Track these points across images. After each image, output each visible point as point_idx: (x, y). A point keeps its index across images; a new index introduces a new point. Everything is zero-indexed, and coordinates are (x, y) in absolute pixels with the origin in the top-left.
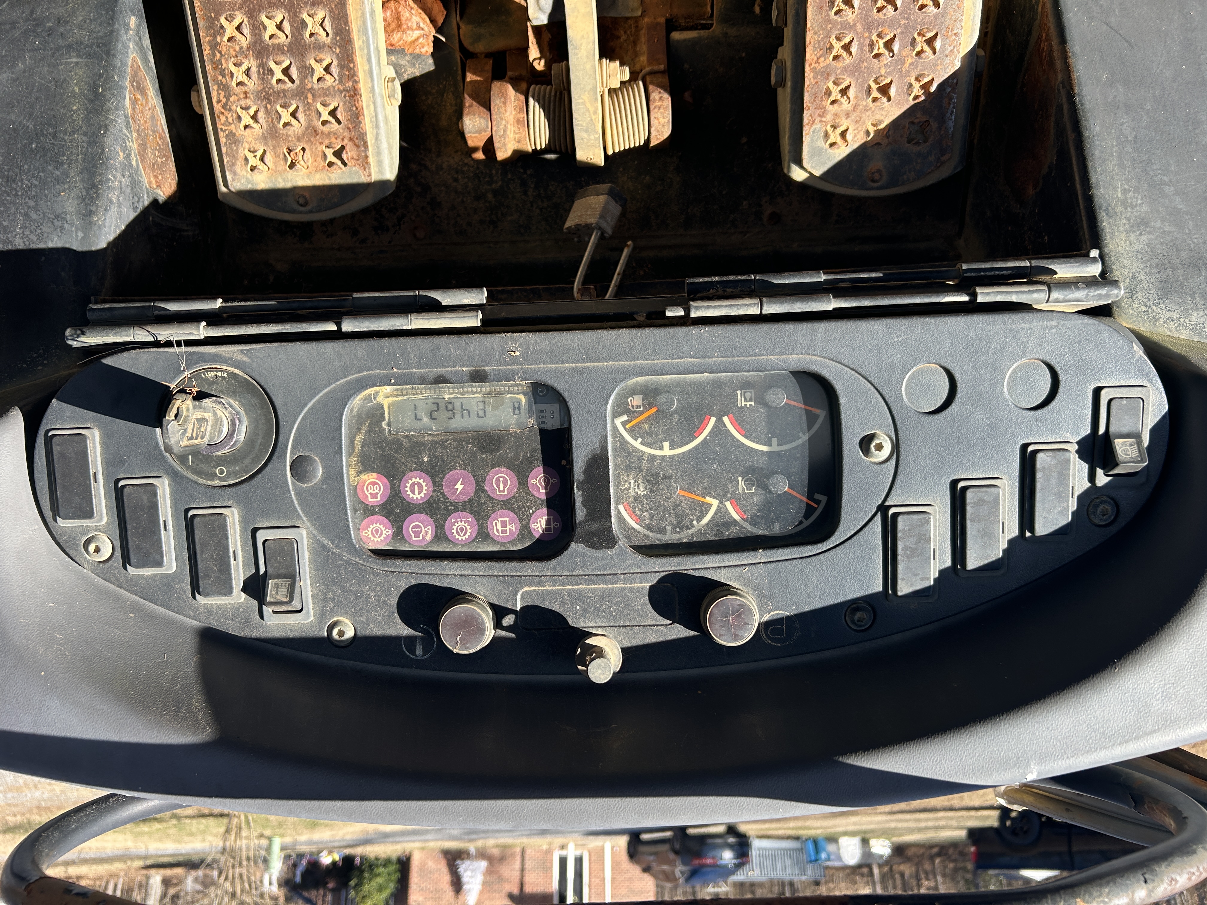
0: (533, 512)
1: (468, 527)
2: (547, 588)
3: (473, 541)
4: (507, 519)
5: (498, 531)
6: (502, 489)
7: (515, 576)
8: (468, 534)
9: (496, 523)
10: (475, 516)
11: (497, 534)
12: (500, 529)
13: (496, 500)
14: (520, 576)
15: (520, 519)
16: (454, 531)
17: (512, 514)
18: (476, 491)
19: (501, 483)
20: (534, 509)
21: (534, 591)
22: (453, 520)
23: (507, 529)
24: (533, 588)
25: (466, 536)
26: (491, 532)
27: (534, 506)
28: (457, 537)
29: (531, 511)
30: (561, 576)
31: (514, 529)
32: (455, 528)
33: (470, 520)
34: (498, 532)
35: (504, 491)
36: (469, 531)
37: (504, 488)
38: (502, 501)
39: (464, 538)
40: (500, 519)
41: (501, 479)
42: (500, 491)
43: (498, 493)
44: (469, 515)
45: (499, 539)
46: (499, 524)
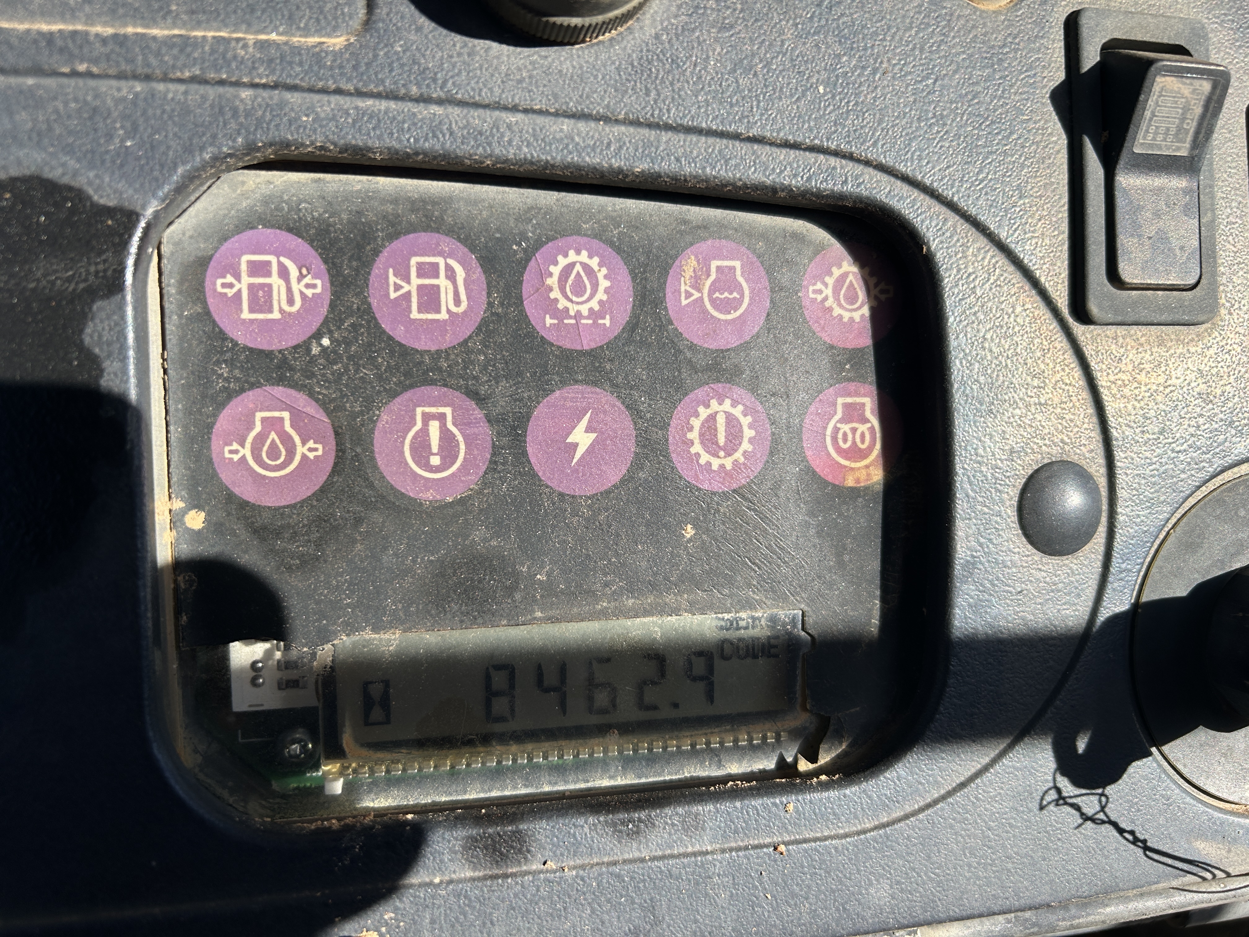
0: (318, 336)
1: (555, 294)
2: (251, 38)
3: (538, 245)
4: (415, 314)
5: (451, 275)
6: (434, 427)
7: (378, 96)
8: (556, 270)
9: (457, 302)
10: (532, 334)
11: (451, 262)
12: (442, 282)
13: (458, 388)
14: (359, 94)
15: (366, 311)
16: (604, 284)
17: (399, 333)
18: (523, 419)
19: (435, 449)
20: (315, 350)
21: (306, 32)
22: (607, 322)
23: (416, 281)
24: (313, 40)
25: (563, 262)
26: (478, 273)
27: (313, 360)
28: (594, 263)
29: (326, 342)
30: (193, 80)
31: (392, 279)
32: (601, 295)
33: (549, 321)
34: (449, 268)
35: (427, 418)
36: (552, 281)
37: (424, 431)
38: (433, 382)
39: (572, 256)
40: (443, 315)
41: (435, 461)
42: (442, 417)
43: (448, 411)
44: (551, 337)
45: (447, 243)
46: (446, 298)
